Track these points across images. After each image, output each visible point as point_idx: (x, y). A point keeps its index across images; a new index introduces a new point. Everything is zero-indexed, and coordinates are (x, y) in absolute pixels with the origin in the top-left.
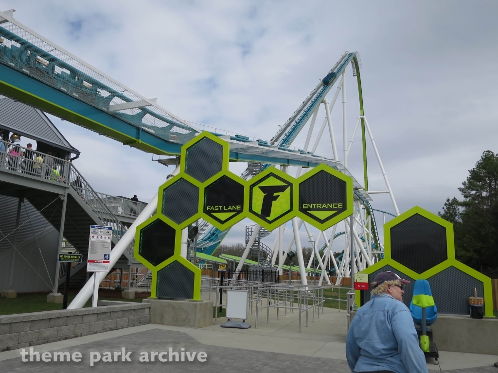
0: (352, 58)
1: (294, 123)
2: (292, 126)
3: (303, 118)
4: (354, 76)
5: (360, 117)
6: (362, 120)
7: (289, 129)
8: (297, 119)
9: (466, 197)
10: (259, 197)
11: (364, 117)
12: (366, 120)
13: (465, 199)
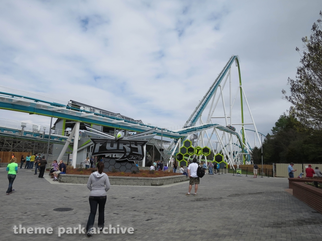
0: (235, 58)
1: (206, 99)
2: (205, 101)
3: (210, 96)
4: (237, 66)
5: (239, 86)
6: (241, 88)
7: (203, 102)
8: (207, 97)
9: (274, 133)
10: (196, 151)
11: (242, 86)
12: (242, 88)
13: (273, 134)
